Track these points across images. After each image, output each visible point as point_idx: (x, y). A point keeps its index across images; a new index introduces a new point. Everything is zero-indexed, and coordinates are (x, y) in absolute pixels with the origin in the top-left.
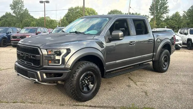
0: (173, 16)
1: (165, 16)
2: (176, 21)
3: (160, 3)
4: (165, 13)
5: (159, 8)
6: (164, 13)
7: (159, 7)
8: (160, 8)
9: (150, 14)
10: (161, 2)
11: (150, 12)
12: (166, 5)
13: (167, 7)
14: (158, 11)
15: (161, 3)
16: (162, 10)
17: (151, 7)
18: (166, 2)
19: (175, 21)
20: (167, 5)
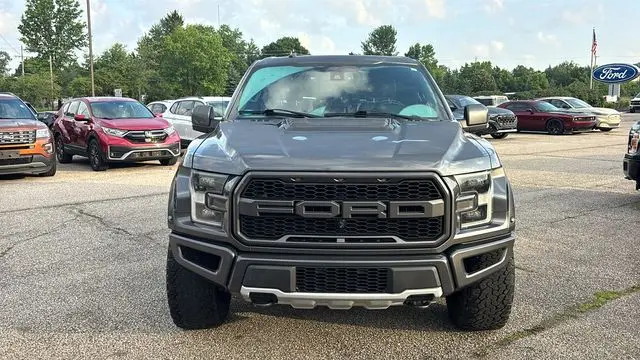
0: (106, 55)
1: (79, 55)
2: (121, 72)
3: (55, 10)
4: (77, 46)
5: (54, 29)
6: (73, 45)
7: (53, 25)
8: (59, 29)
9: (25, 46)
10: (57, 7)
11: (23, 40)
12: (76, 21)
13: (79, 27)
14: (53, 37)
15: (59, 10)
16: (65, 34)
17: (23, 21)
18: (75, 10)
19: (117, 74)
20: (79, 18)
